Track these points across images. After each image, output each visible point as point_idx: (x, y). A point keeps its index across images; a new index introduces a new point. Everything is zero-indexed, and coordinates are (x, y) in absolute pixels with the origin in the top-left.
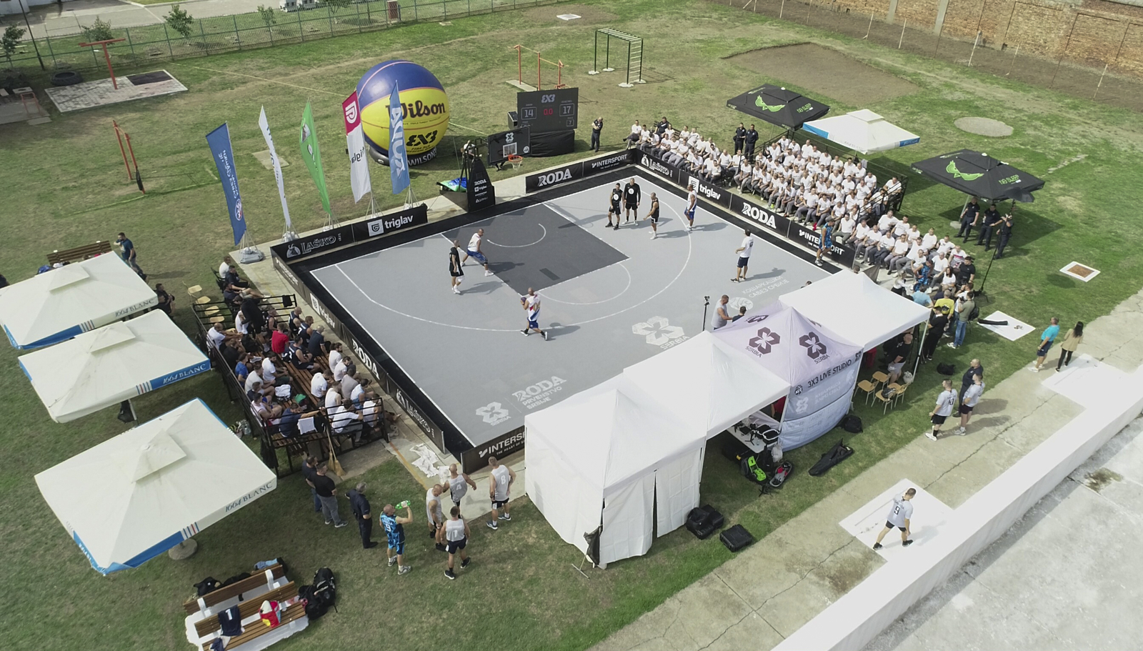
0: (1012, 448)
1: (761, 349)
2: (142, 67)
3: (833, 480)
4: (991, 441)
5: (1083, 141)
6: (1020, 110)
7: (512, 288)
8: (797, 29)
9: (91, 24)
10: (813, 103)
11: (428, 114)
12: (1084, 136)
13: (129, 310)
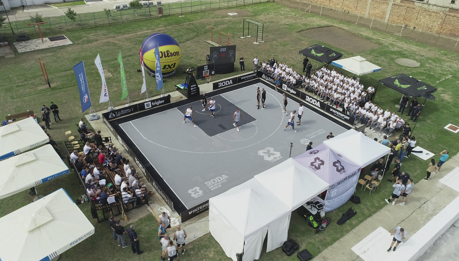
0: (428, 212)
1: (316, 167)
2: (55, 33)
3: (348, 227)
4: (418, 209)
5: (450, 69)
6: (422, 55)
7: (206, 133)
8: (327, 20)
9: (34, 16)
10: (336, 53)
11: (172, 56)
12: (450, 67)
13: (36, 144)
